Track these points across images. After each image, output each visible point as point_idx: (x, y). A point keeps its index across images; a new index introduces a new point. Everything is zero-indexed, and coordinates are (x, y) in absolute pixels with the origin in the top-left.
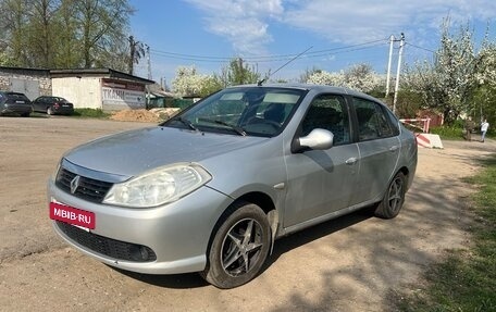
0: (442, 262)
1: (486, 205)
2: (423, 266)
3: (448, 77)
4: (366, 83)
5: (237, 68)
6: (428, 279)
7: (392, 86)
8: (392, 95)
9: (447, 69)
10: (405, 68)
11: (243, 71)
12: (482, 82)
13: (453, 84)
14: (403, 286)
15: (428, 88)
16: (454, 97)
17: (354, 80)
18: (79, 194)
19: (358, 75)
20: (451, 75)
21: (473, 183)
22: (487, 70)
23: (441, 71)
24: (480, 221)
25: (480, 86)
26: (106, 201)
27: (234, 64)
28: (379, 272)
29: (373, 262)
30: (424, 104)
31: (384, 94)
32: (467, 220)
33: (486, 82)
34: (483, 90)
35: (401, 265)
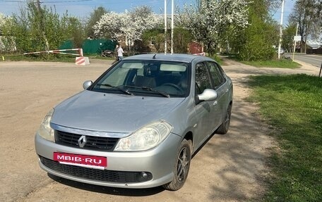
0: (269, 156)
1: (269, 117)
2: (262, 160)
3: (208, 17)
4: (149, 22)
5: (35, 9)
6: (269, 166)
7: (169, 24)
8: (169, 31)
9: (207, 12)
10: (177, 10)
11: (42, 12)
12: (231, 21)
13: (212, 23)
14: (260, 172)
15: (195, 26)
16: (213, 32)
17: (139, 20)
18: (87, 147)
19: (141, 15)
20: (210, 16)
21: (252, 102)
22: (233, 11)
23: (203, 13)
24: (272, 128)
25: (230, 24)
26: (115, 150)
27: (31, 5)
28: (244, 167)
29: (236, 162)
30: (193, 38)
31: (164, 30)
32: (265, 129)
33: (234, 21)
34: (232, 27)
35: (251, 161)
